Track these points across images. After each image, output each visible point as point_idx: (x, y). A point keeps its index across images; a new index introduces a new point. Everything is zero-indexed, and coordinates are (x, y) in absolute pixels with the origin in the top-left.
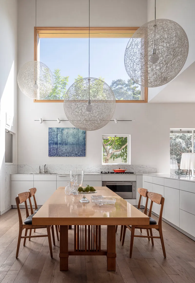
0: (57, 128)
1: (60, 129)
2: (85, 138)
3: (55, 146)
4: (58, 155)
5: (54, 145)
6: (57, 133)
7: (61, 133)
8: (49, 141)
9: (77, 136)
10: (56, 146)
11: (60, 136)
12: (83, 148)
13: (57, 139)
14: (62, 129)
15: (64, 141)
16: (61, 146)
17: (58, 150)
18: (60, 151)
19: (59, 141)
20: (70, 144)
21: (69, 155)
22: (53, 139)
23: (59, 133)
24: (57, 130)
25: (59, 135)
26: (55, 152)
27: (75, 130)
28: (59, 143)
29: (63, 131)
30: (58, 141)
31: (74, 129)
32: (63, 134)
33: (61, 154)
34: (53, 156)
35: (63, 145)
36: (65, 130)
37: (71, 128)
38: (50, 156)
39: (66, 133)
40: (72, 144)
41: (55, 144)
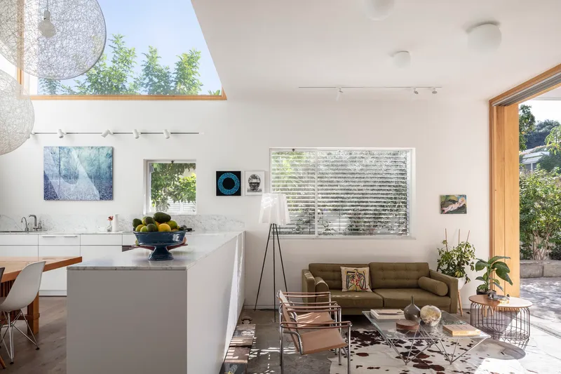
0: (60, 148)
1: (65, 149)
2: (111, 167)
3: (55, 181)
4: (62, 197)
5: (54, 178)
6: (59, 156)
7: (66, 156)
8: (44, 171)
9: (96, 162)
10: (58, 181)
11: (65, 162)
12: (107, 185)
13: (60, 168)
14: (70, 149)
15: (72, 170)
16: (66, 180)
17: (62, 187)
18: (65, 189)
19: (63, 172)
20: (83, 176)
21: (82, 197)
22: (51, 168)
23: (63, 156)
24: (60, 151)
25: (63, 159)
26: (56, 191)
27: (92, 150)
28: (64, 176)
29: (70, 153)
30: (61, 171)
32: (71, 158)
33: (66, 195)
34: (52, 198)
35: (70, 179)
36: (74, 151)
37: (86, 147)
38: (47, 200)
39: (76, 157)
40: (87, 177)
41: (56, 176)
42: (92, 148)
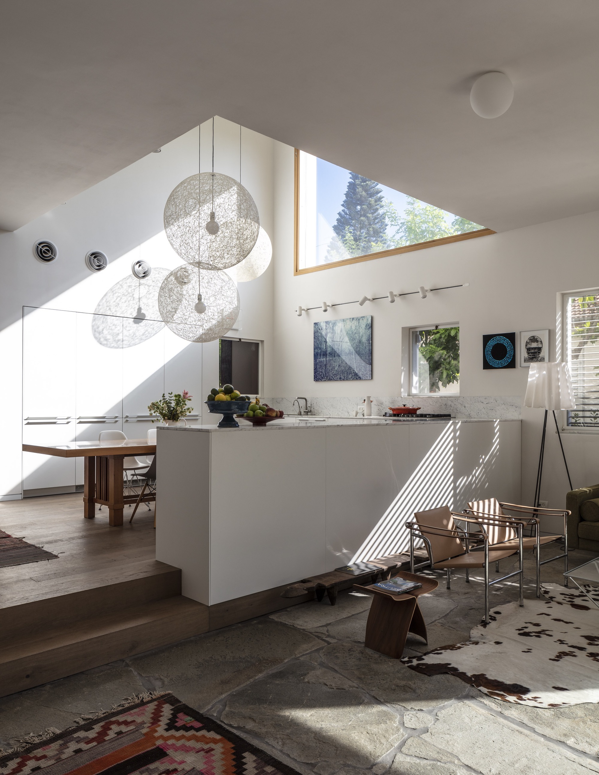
0: (326, 322)
1: (330, 324)
2: (370, 340)
3: (323, 359)
4: (328, 378)
5: (322, 356)
6: (325, 333)
7: (331, 331)
8: (314, 350)
9: (356, 335)
10: (325, 359)
11: (331, 338)
13: (326, 345)
14: (334, 323)
15: (334, 348)
16: (331, 359)
17: (328, 366)
18: (330, 368)
19: (329, 349)
20: (346, 353)
21: (344, 377)
22: (320, 346)
23: (329, 331)
24: (326, 326)
25: (328, 335)
26: (323, 371)
27: (353, 322)
28: (329, 353)
29: (334, 328)
30: (327, 349)
31: (352, 319)
32: (335, 333)
33: (331, 375)
34: (320, 379)
35: (334, 356)
36: (338, 324)
37: (347, 319)
38: (317, 381)
39: (339, 331)
40: (349, 354)
41: (323, 354)
42: (353, 319)
